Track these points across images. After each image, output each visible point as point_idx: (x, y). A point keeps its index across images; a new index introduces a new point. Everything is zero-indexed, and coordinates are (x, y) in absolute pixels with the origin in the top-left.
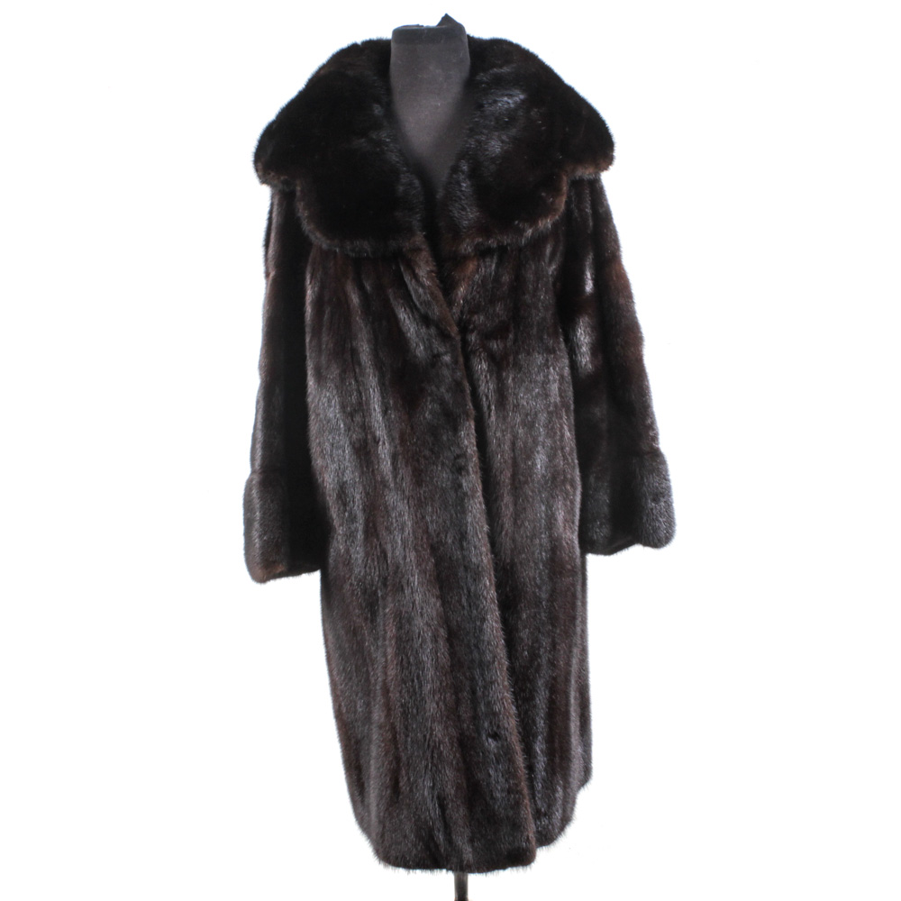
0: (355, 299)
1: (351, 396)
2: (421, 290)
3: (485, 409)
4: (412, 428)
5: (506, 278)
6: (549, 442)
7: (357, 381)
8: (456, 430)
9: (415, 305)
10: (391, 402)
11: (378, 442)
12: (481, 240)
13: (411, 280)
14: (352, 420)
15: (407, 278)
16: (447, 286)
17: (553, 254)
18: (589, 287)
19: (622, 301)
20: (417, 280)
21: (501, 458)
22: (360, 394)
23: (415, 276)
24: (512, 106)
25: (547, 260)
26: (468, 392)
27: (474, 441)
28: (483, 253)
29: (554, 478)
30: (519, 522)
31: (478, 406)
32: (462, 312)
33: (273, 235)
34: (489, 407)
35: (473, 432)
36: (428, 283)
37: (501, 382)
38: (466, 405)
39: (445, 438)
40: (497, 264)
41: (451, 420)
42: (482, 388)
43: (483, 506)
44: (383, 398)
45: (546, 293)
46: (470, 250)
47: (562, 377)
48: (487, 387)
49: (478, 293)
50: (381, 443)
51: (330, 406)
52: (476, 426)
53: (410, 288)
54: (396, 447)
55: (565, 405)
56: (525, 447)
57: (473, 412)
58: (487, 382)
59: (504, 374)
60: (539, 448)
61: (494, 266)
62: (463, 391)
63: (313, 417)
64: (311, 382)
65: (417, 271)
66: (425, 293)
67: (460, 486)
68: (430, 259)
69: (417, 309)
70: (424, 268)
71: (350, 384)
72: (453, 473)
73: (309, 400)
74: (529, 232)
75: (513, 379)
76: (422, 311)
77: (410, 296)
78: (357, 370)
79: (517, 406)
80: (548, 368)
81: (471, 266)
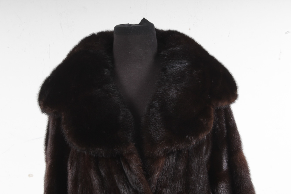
0: (95, 180)
2: (133, 176)
5: (181, 168)
9: (130, 184)
12: (167, 147)
13: (127, 171)
15: (125, 169)
16: (148, 174)
17: (207, 150)
18: (225, 166)
19: (243, 173)
20: (131, 170)
23: (130, 168)
24: (182, 69)
25: (203, 155)
28: (167, 154)
32: (157, 187)
33: (49, 140)
36: (137, 172)
40: (176, 159)
45: (204, 174)
46: (161, 153)
49: (166, 176)
53: (128, 175)
61: (174, 160)
65: (131, 165)
66: (136, 178)
68: (138, 159)
69: (132, 187)
70: (135, 164)
74: (194, 142)
76: (134, 187)
77: (127, 179)
81: (162, 162)
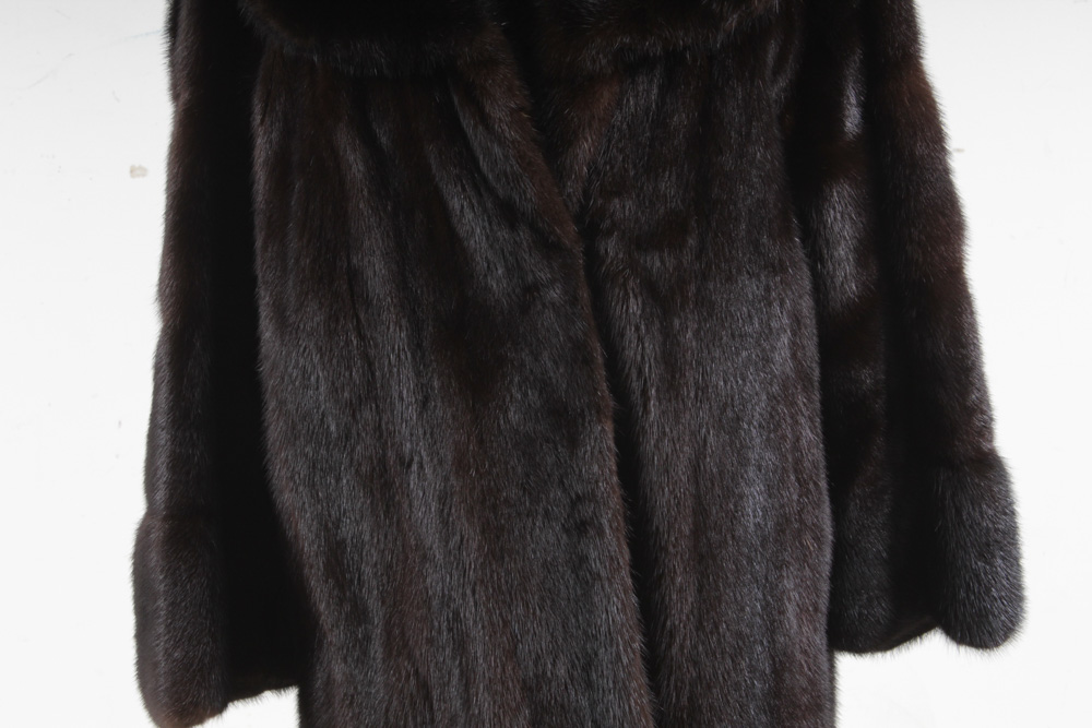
0: (355, 164)
1: (349, 368)
2: (497, 149)
3: (637, 397)
4: (481, 441)
5: (680, 119)
6: (770, 457)
7: (362, 337)
8: (573, 442)
9: (485, 180)
10: (436, 384)
11: (409, 465)
12: (627, 40)
13: (475, 127)
14: (354, 416)
15: (467, 123)
16: (553, 142)
17: (781, 59)
18: (852, 120)
19: (920, 149)
20: (488, 128)
21: (669, 495)
22: (370, 364)
23: (484, 120)
25: (768, 73)
26: (600, 360)
27: (612, 464)
28: (630, 67)
29: (780, 529)
30: (709, 627)
31: (620, 389)
32: (586, 194)
34: (644, 392)
35: (612, 444)
36: (511, 134)
37: (669, 339)
38: (596, 390)
39: (550, 460)
40: (660, 88)
41: (564, 422)
42: (631, 351)
43: (634, 599)
44: (418, 374)
45: (766, 147)
46: (604, 62)
47: (797, 320)
48: (640, 348)
49: (621, 151)
50: (415, 467)
51: (307, 387)
52: (616, 432)
53: (475, 145)
54: (446, 479)
55: (803, 375)
56: (721, 473)
57: (612, 403)
58: (640, 339)
59: (677, 322)
60: (751, 472)
61: (655, 91)
62: (588, 361)
63: (272, 405)
64: (267, 331)
65: (488, 109)
66: (506, 157)
67: (584, 559)
68: (517, 83)
69: (492, 191)
70: (504, 106)
71: (348, 343)
72: (567, 531)
73: (265, 368)
74: (732, 21)
75: (697, 333)
76: (501, 192)
77: (475, 161)
78: (362, 316)
79: (702, 389)
80: (770, 304)
81: (606, 96)
